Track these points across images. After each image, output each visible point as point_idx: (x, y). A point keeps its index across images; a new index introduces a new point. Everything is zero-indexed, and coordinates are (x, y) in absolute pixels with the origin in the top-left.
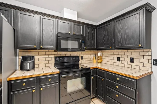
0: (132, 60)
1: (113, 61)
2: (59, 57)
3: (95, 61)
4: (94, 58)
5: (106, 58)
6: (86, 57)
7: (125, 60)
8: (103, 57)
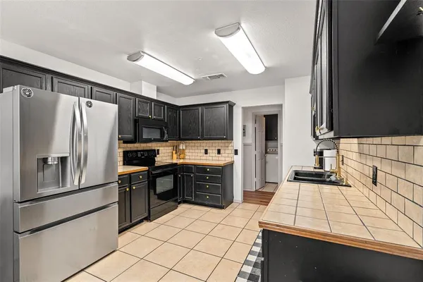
0: (219, 152)
1: (199, 155)
2: (131, 152)
3: (175, 156)
4: (174, 152)
5: (191, 151)
6: (163, 151)
7: (213, 152)
8: (187, 151)
